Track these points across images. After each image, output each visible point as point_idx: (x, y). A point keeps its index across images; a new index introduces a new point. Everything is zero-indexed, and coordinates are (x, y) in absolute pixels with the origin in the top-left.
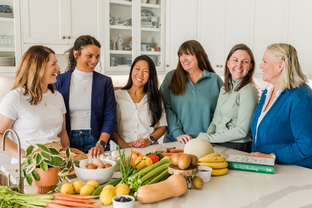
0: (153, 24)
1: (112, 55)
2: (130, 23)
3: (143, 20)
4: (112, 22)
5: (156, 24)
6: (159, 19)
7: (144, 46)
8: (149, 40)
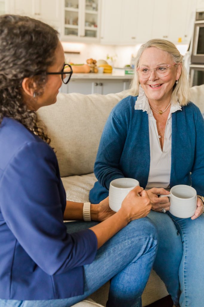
0: (94, 8)
1: (66, 28)
2: (77, 7)
3: (87, 6)
4: (67, 5)
5: (96, 9)
6: (97, 5)
7: (87, 24)
8: (91, 20)
